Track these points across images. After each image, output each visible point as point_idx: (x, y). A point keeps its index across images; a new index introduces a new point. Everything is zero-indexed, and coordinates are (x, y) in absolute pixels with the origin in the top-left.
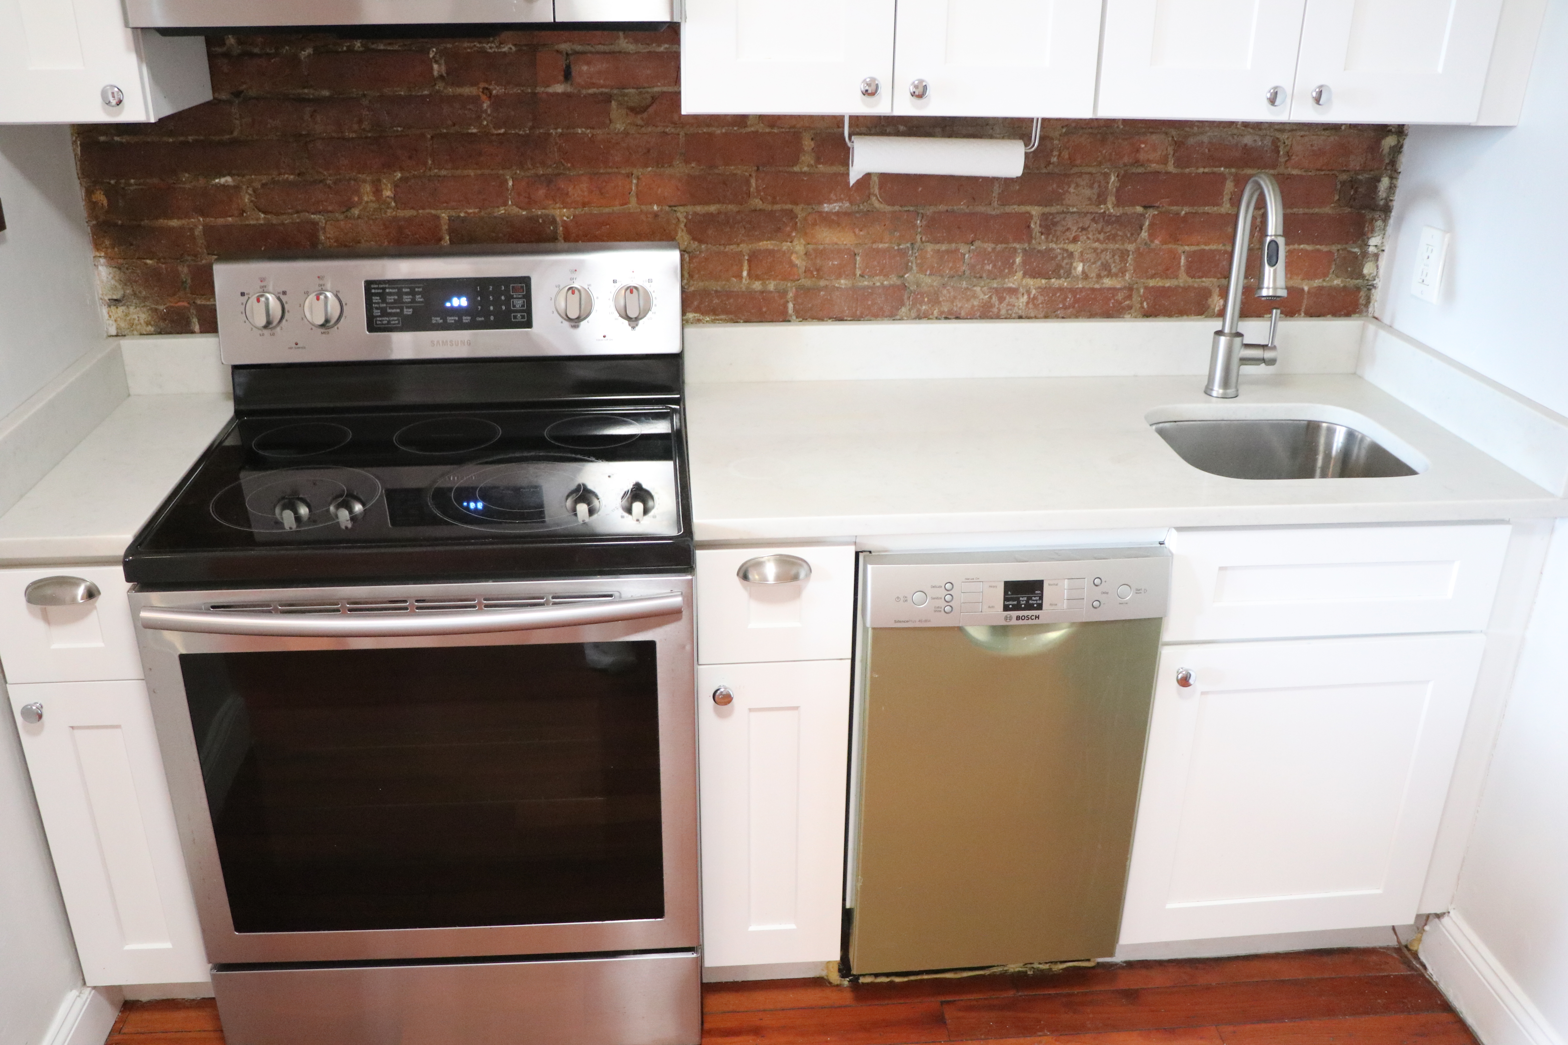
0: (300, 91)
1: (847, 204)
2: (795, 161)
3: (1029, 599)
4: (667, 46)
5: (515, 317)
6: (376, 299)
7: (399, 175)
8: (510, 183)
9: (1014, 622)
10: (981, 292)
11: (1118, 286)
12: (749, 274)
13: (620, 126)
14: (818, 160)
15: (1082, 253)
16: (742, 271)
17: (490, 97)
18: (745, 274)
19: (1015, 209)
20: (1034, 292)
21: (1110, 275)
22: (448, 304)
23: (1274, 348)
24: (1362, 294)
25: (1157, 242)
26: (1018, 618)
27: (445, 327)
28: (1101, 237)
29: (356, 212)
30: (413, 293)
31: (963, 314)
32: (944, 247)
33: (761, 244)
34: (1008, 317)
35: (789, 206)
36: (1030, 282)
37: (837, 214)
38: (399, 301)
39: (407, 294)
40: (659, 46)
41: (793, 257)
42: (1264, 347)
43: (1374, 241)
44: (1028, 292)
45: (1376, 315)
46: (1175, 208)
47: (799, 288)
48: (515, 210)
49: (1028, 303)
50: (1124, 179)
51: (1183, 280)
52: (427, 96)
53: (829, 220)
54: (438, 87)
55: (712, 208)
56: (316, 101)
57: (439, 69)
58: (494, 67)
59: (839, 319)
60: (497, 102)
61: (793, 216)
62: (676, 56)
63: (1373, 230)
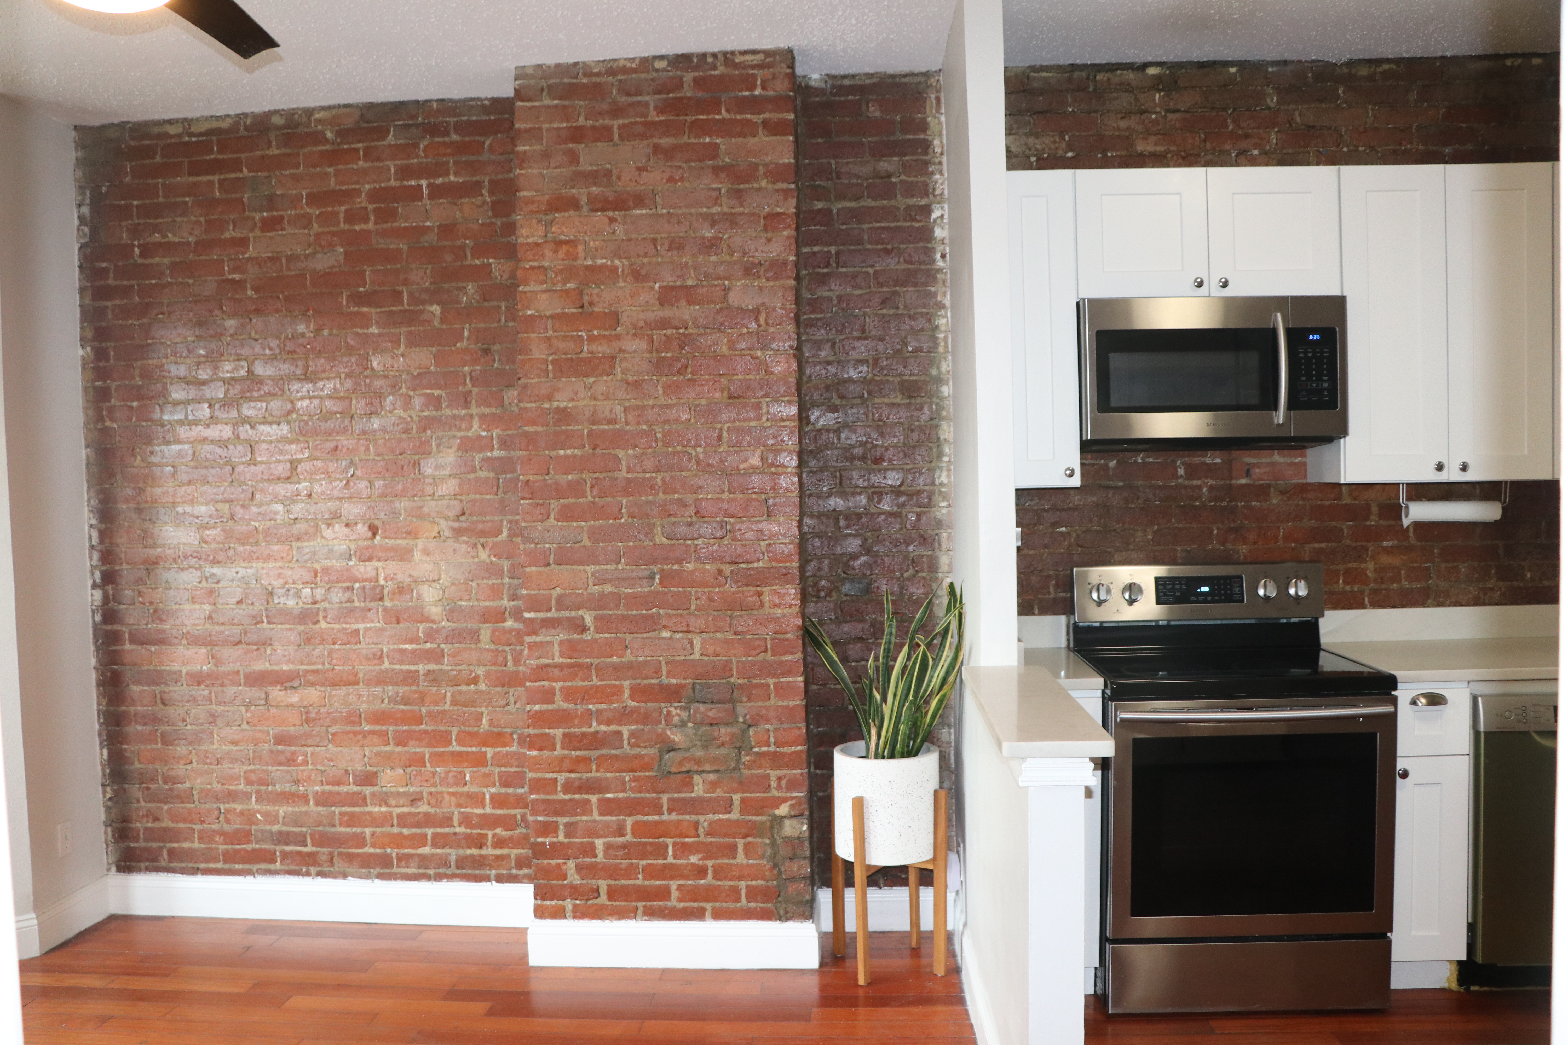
0: (1107, 483)
1: (1397, 542)
2: (1367, 519)
4: (1300, 459)
5: (1235, 597)
6: (1161, 587)
7: (1156, 527)
8: (1215, 532)
10: (1473, 591)
12: (1343, 582)
13: (1275, 501)
14: (1380, 518)
15: (1528, 566)
16: (1339, 580)
17: (1207, 486)
18: (1341, 582)
19: (1489, 542)
20: (1503, 589)
21: (1547, 578)
22: (1199, 590)
27: (1198, 602)
28: (1540, 557)
29: (1132, 547)
30: (1180, 584)
32: (1451, 565)
33: (1350, 564)
34: (1490, 604)
35: (1364, 544)
36: (1501, 583)
37: (1392, 547)
38: (1173, 588)
39: (1177, 584)
40: (1296, 459)
41: (1368, 572)
44: (1500, 590)
47: (1371, 589)
48: (1217, 546)
49: (1500, 596)
52: (1173, 485)
53: (1387, 551)
54: (1180, 481)
55: (1323, 545)
56: (1116, 488)
57: (1181, 472)
58: (1210, 470)
59: (1394, 607)
60: (1211, 488)
61: (1366, 549)
62: (1305, 464)
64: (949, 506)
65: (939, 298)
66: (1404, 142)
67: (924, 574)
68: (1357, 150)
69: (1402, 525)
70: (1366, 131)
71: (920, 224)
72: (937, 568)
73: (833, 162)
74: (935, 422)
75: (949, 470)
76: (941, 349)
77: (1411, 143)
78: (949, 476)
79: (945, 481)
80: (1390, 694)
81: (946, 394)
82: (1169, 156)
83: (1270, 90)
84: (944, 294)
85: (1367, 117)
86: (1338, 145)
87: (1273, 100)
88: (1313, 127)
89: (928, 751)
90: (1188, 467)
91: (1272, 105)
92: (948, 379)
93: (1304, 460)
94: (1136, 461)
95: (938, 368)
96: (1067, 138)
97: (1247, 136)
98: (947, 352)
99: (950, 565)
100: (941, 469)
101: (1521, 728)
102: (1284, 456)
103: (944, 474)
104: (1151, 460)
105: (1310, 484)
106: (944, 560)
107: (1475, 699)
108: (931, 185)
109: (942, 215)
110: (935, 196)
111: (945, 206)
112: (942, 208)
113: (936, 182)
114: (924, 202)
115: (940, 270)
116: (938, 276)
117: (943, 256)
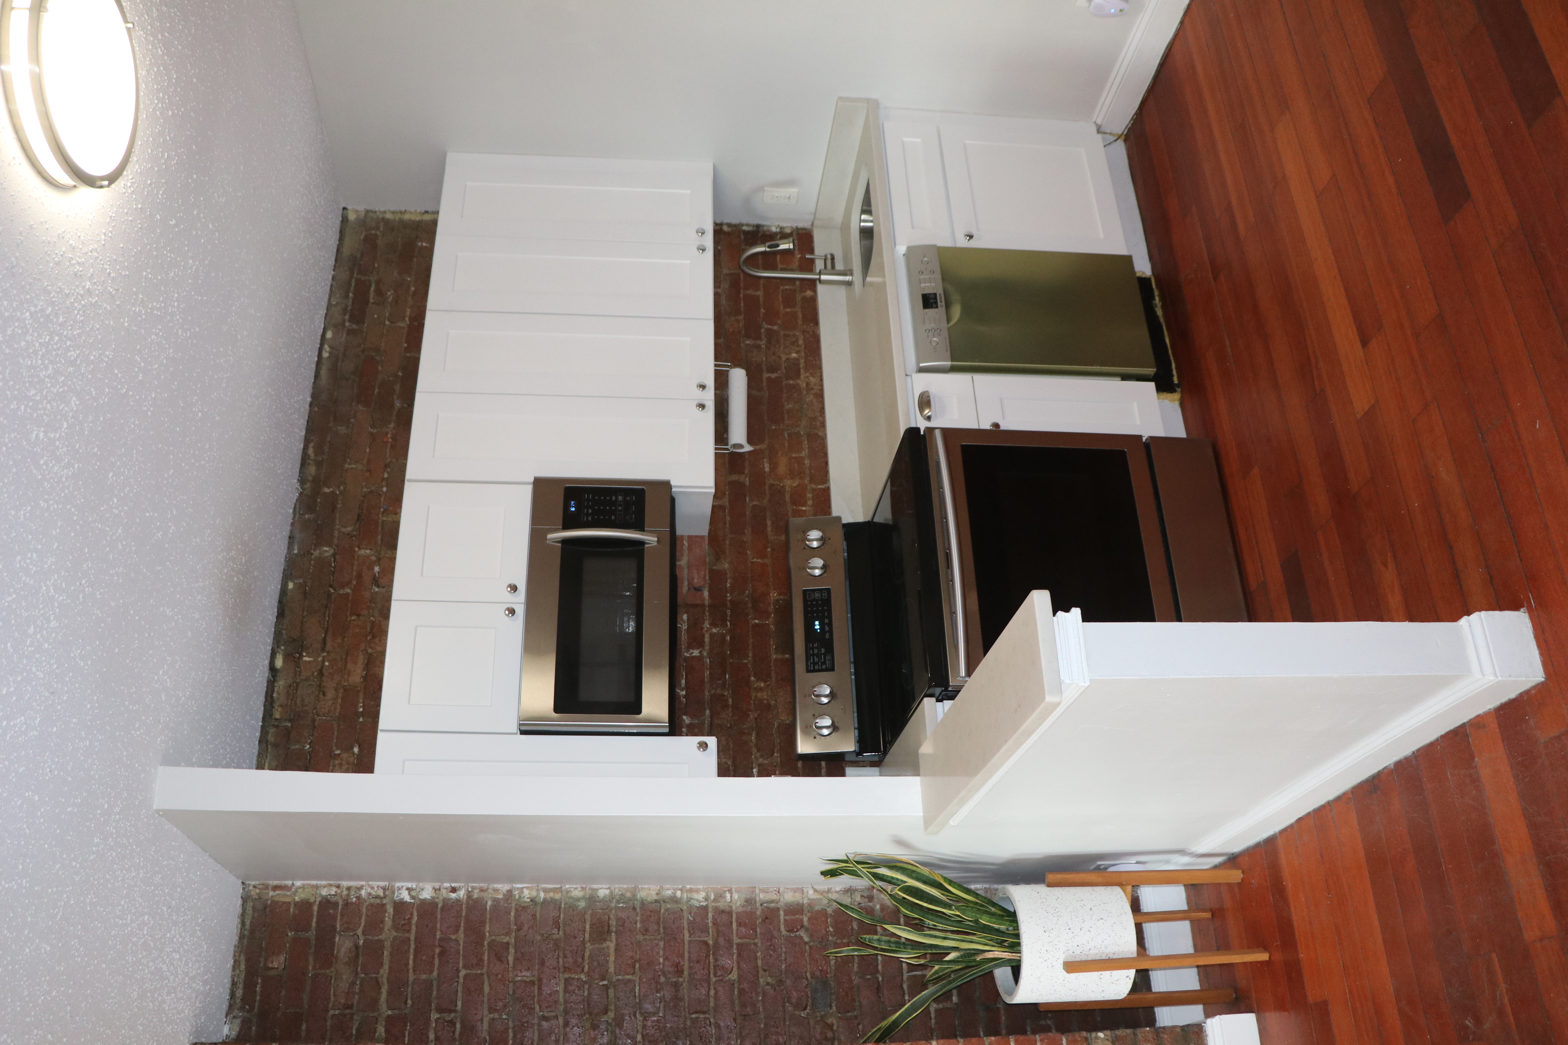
0: (706, 725)
1: (765, 460)
2: (743, 484)
3: (931, 298)
4: (685, 542)
5: (825, 596)
6: (817, 667)
7: (752, 678)
8: (757, 621)
9: (943, 303)
10: (809, 398)
11: (803, 337)
12: (803, 506)
13: (726, 566)
14: (743, 473)
15: (786, 354)
16: (802, 510)
17: (711, 629)
18: (804, 508)
19: (765, 384)
20: (807, 374)
21: (797, 341)
22: (819, 631)
23: (826, 256)
24: (800, 230)
25: (779, 322)
26: (941, 302)
27: (831, 631)
28: (777, 346)
29: (773, 702)
30: (813, 648)
31: (821, 406)
32: (786, 416)
33: (787, 500)
34: (822, 385)
35: (767, 487)
36: (802, 376)
37: (770, 465)
38: (818, 655)
39: (813, 651)
40: (685, 545)
41: (794, 485)
42: (825, 260)
43: (774, 229)
44: (808, 377)
45: (810, 224)
46: (761, 315)
47: (811, 483)
48: (771, 619)
49: (813, 377)
50: (748, 336)
51: (798, 309)
52: (710, 661)
53: (773, 468)
54: (705, 654)
55: (769, 523)
56: (712, 716)
57: (696, 653)
58: (695, 625)
59: (827, 463)
60: (713, 624)
61: (772, 485)
62: (690, 537)
63: (769, 231)
64: (730, 891)
65: (500, 896)
67: (805, 919)
68: (387, 479)
69: (750, 452)
70: (369, 471)
71: (415, 914)
72: (798, 904)
73: (331, 1012)
74: (638, 906)
75: (691, 890)
76: (557, 896)
78: (697, 891)
79: (703, 894)
80: (923, 436)
81: (607, 892)
82: (370, 651)
83: (316, 553)
84: (496, 890)
85: (356, 469)
86: (380, 494)
87: (327, 551)
88: (359, 516)
90: (690, 646)
91: (332, 551)
92: (591, 889)
93: (686, 538)
94: (685, 697)
95: (578, 900)
96: (338, 752)
97: (359, 576)
98: (559, 890)
99: (795, 890)
100: (689, 899)
101: (946, 334)
102: (682, 555)
103: (695, 896)
104: (683, 681)
105: (709, 533)
106: (789, 897)
107: (922, 370)
108: (372, 901)
109: (408, 889)
110: (385, 897)
111: (398, 884)
112: (399, 889)
113: (370, 894)
114: (390, 909)
115: (469, 894)
116: (475, 896)
117: (454, 890)
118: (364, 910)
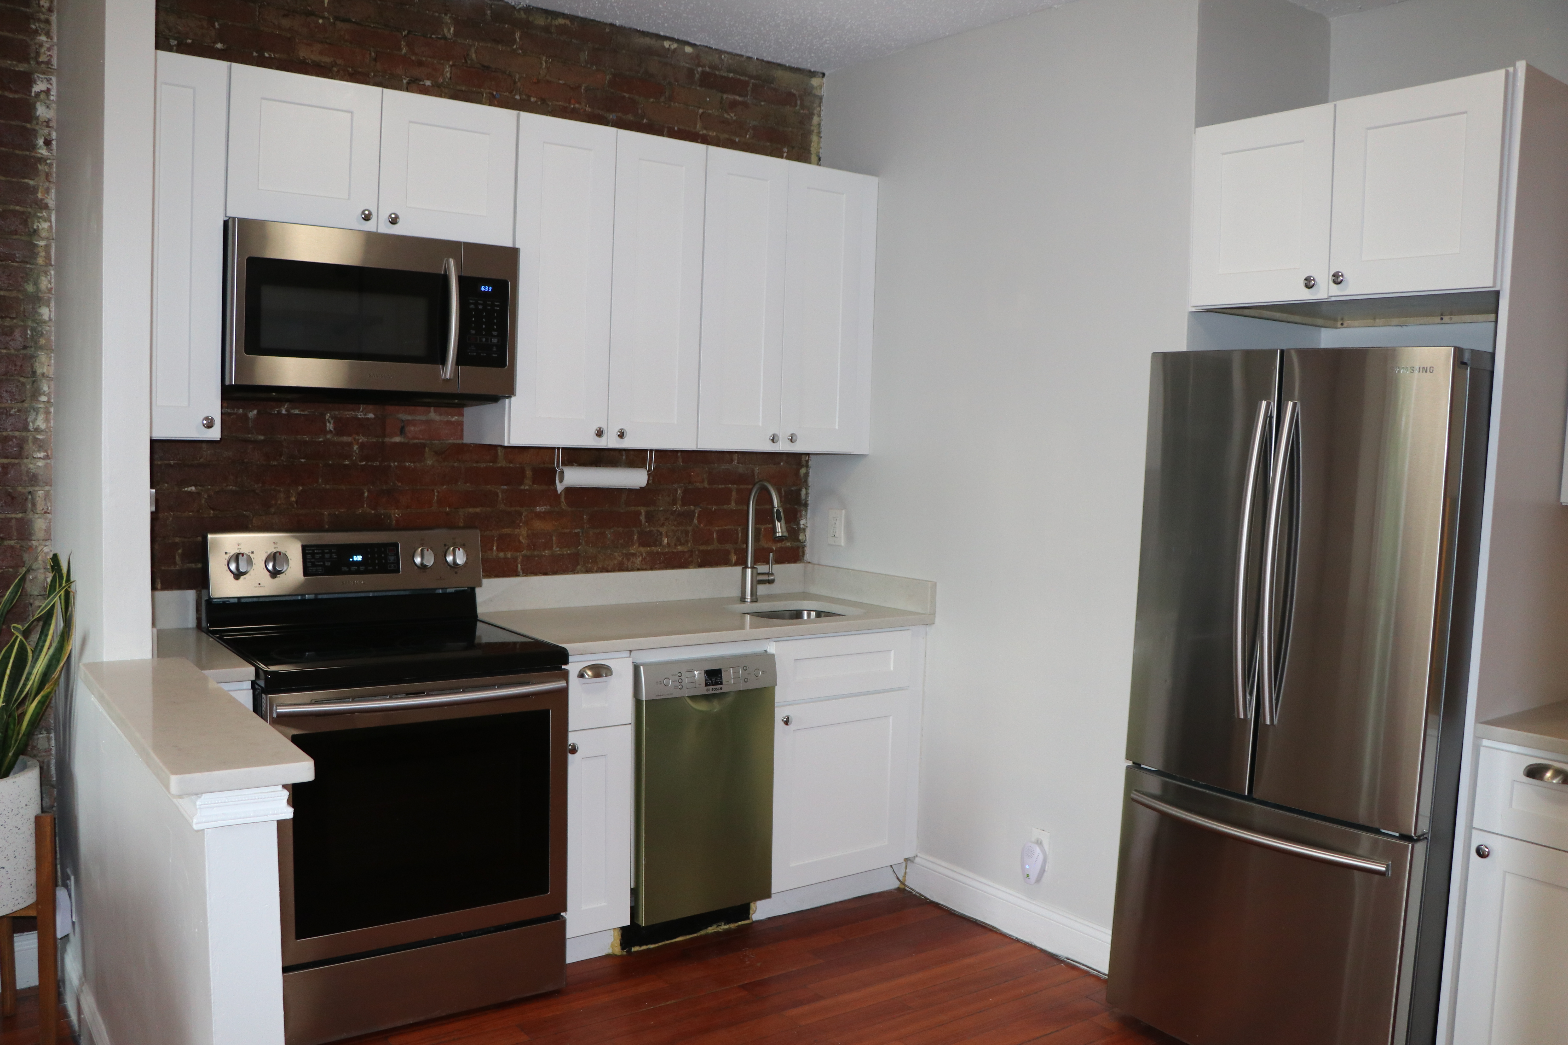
1: (549, 507)
2: (521, 483)
3: (716, 679)
4: (456, 417)
5: (390, 567)
6: (309, 556)
7: (301, 488)
8: (366, 494)
9: (711, 692)
10: (618, 557)
11: (686, 550)
12: (497, 548)
13: (429, 462)
14: (534, 483)
15: (666, 532)
16: (493, 546)
17: (358, 443)
18: (495, 548)
19: (633, 508)
20: (644, 555)
21: (681, 544)
22: (351, 560)
23: (772, 574)
24: (800, 550)
25: (702, 525)
26: (713, 690)
27: (350, 573)
28: (675, 523)
29: (273, 510)
30: (330, 553)
31: (609, 568)
32: (598, 531)
33: (503, 530)
34: (632, 570)
35: (518, 509)
36: (642, 549)
37: (544, 513)
38: (324, 558)
39: (327, 553)
40: (452, 417)
41: (521, 538)
42: (768, 575)
43: (802, 522)
44: (642, 555)
45: (809, 561)
46: (709, 507)
47: (524, 556)
48: (368, 510)
49: (642, 561)
50: (685, 492)
51: (715, 546)
52: (321, 442)
53: (539, 516)
54: (329, 436)
55: (478, 510)
56: (255, 442)
57: (330, 426)
58: (362, 426)
59: (546, 574)
60: (362, 446)
61: (520, 514)
62: (461, 423)
63: (801, 516)
64: (47, 457)
65: (40, 196)
66: (573, 101)
67: (12, 543)
68: (529, 100)
69: (556, 490)
70: (538, 81)
71: (18, 97)
72: (31, 534)
74: (29, 351)
75: (47, 413)
76: (40, 261)
77: (580, 103)
78: (47, 420)
79: (43, 426)
80: (560, 668)
81: (46, 317)
83: (447, 19)
84: (47, 191)
85: (541, 68)
86: (511, 92)
87: (449, 31)
88: (488, 68)
89: (24, 768)
90: (337, 421)
91: (449, 36)
92: (49, 300)
93: (460, 419)
94: (279, 412)
95: (36, 284)
96: (217, 25)
97: (420, 64)
98: (48, 264)
99: (49, 531)
100: (37, 411)
101: (677, 694)
102: (440, 415)
103: (41, 417)
104: (297, 412)
105: (466, 445)
106: (40, 525)
107: (636, 668)
108: (33, 47)
109: (48, 90)
110: (39, 63)
111: (54, 79)
112: (49, 80)
113: (41, 46)
114: (22, 67)
115: (42, 160)
116: (40, 167)
117: (48, 143)
118: (20, 37)
